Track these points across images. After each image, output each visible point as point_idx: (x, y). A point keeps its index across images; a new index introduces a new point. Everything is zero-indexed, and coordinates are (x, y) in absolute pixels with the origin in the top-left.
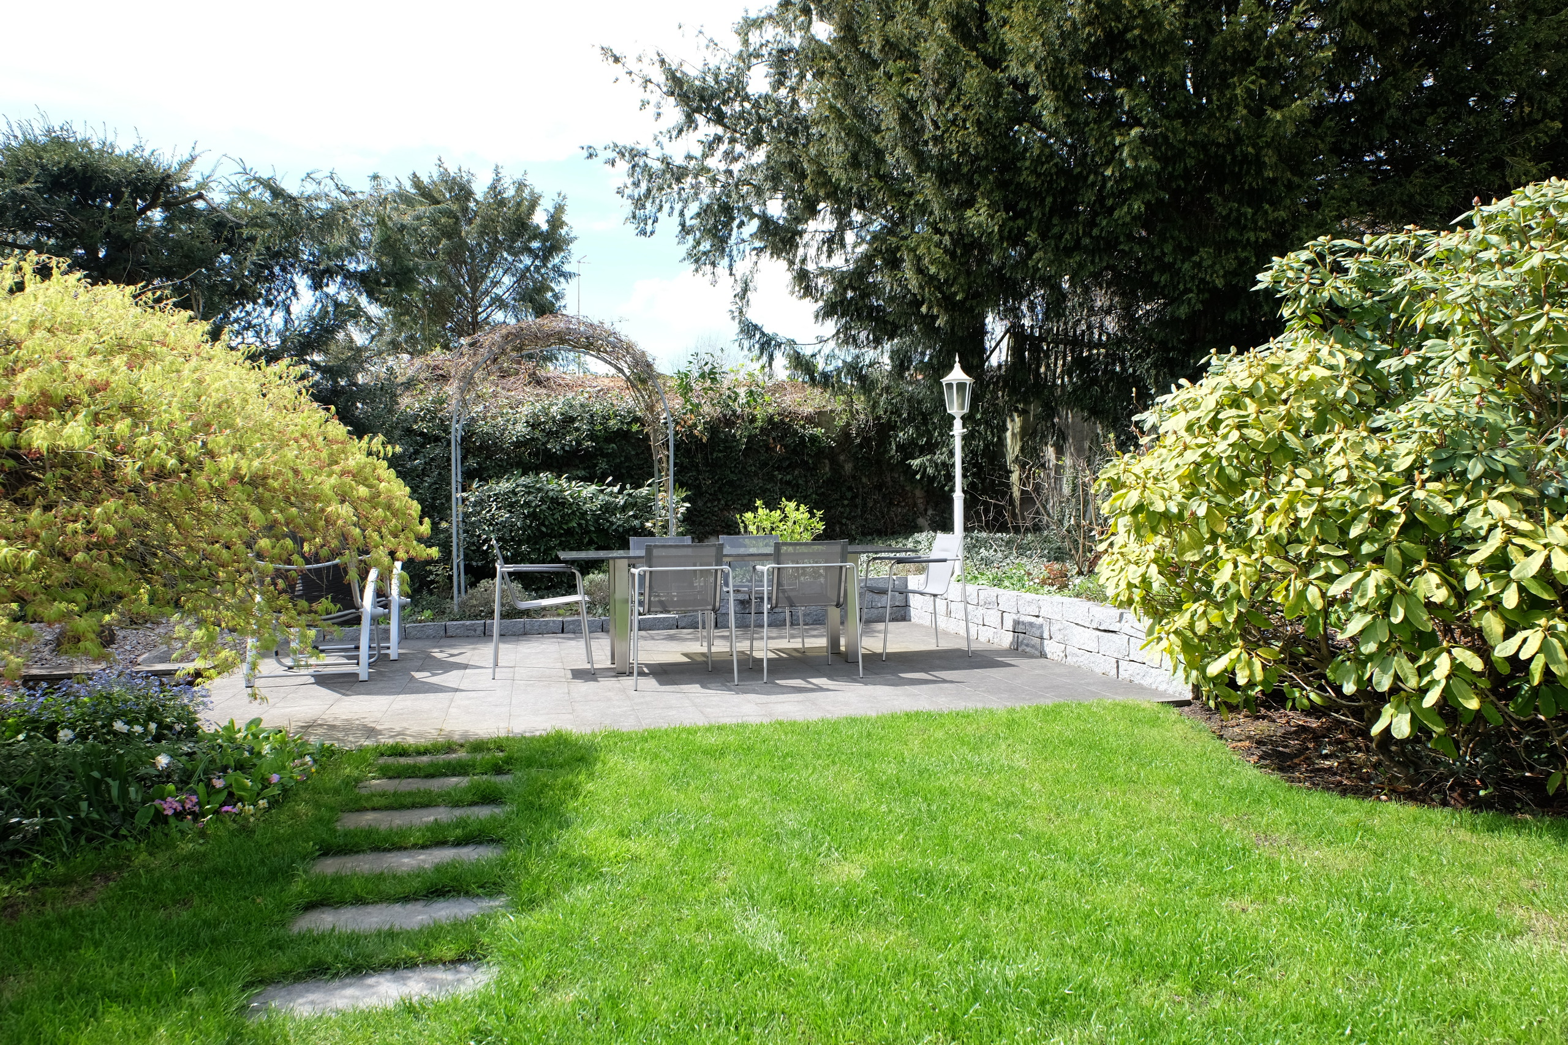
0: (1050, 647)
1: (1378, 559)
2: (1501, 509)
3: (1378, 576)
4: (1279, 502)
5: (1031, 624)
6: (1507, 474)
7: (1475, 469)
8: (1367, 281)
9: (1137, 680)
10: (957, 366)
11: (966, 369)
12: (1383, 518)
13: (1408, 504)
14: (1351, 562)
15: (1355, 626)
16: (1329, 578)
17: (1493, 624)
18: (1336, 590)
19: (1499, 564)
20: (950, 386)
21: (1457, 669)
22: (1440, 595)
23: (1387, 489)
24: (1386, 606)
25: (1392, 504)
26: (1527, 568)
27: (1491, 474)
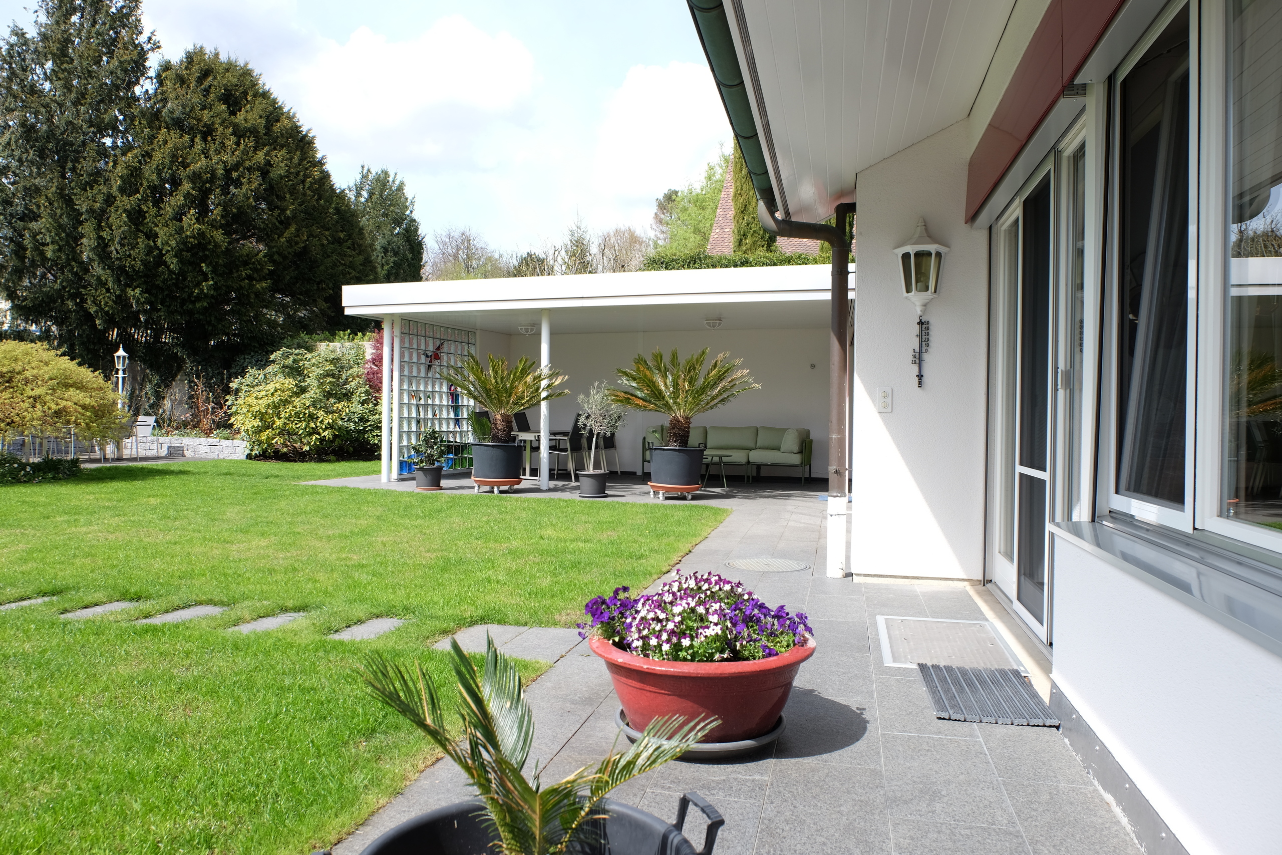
0: (187, 453)
1: (304, 421)
2: (322, 413)
3: (305, 423)
4: (288, 411)
5: (178, 447)
6: (323, 407)
7: (319, 406)
8: (294, 361)
9: (226, 458)
10: (121, 349)
11: (124, 350)
12: (305, 414)
13: (309, 412)
14: (300, 421)
15: (300, 432)
16: (296, 424)
17: (321, 431)
18: (298, 426)
19: (322, 422)
20: (119, 357)
21: (316, 438)
22: (314, 426)
23: (306, 409)
24: (305, 428)
25: (307, 412)
26: (326, 422)
27: (321, 407)
